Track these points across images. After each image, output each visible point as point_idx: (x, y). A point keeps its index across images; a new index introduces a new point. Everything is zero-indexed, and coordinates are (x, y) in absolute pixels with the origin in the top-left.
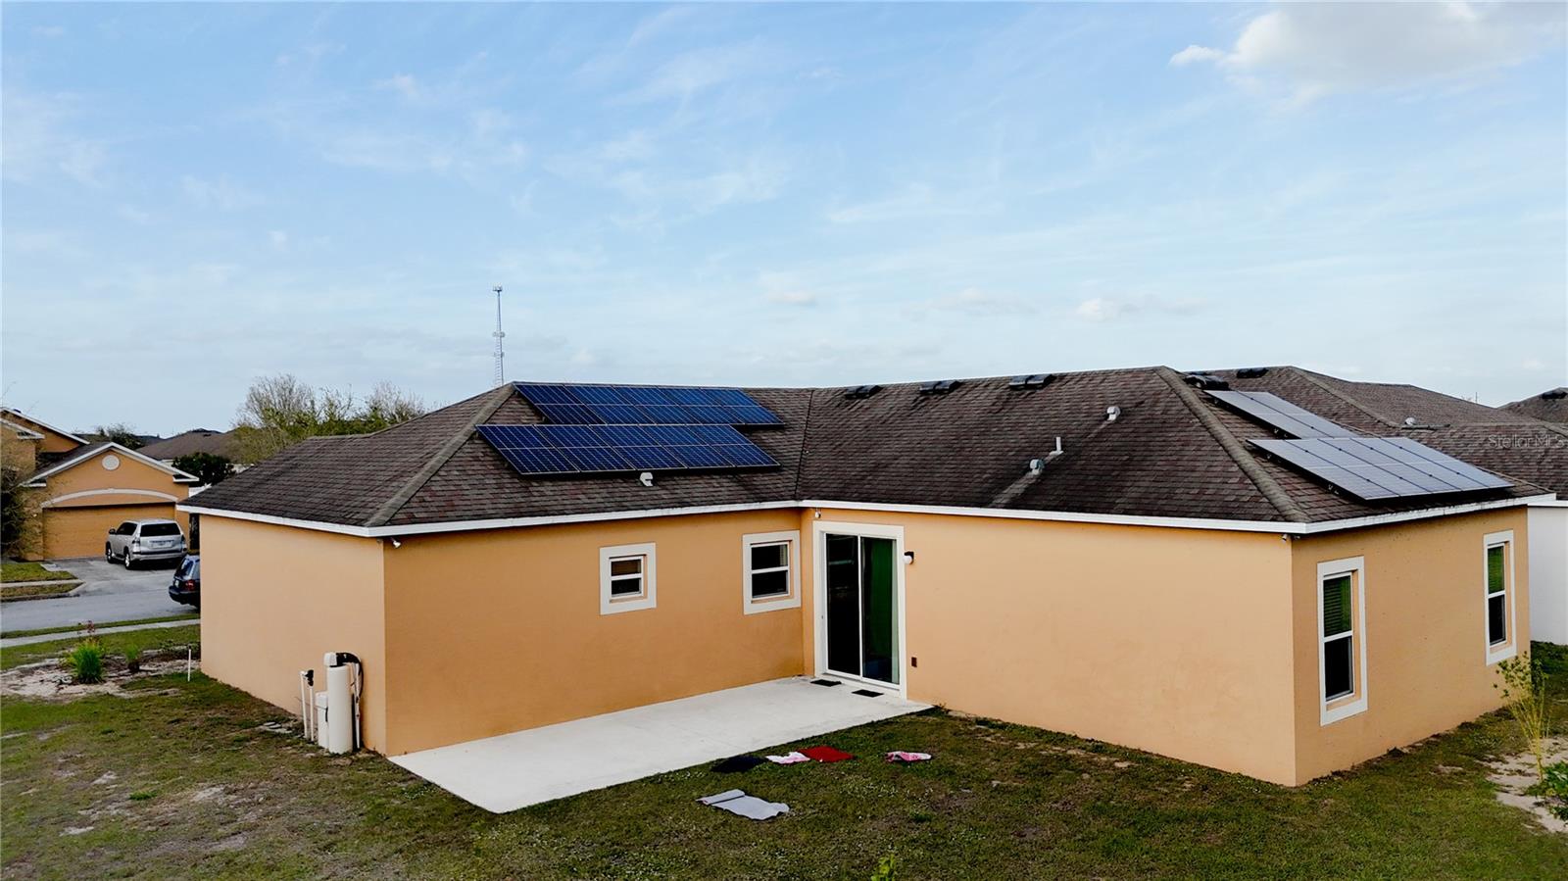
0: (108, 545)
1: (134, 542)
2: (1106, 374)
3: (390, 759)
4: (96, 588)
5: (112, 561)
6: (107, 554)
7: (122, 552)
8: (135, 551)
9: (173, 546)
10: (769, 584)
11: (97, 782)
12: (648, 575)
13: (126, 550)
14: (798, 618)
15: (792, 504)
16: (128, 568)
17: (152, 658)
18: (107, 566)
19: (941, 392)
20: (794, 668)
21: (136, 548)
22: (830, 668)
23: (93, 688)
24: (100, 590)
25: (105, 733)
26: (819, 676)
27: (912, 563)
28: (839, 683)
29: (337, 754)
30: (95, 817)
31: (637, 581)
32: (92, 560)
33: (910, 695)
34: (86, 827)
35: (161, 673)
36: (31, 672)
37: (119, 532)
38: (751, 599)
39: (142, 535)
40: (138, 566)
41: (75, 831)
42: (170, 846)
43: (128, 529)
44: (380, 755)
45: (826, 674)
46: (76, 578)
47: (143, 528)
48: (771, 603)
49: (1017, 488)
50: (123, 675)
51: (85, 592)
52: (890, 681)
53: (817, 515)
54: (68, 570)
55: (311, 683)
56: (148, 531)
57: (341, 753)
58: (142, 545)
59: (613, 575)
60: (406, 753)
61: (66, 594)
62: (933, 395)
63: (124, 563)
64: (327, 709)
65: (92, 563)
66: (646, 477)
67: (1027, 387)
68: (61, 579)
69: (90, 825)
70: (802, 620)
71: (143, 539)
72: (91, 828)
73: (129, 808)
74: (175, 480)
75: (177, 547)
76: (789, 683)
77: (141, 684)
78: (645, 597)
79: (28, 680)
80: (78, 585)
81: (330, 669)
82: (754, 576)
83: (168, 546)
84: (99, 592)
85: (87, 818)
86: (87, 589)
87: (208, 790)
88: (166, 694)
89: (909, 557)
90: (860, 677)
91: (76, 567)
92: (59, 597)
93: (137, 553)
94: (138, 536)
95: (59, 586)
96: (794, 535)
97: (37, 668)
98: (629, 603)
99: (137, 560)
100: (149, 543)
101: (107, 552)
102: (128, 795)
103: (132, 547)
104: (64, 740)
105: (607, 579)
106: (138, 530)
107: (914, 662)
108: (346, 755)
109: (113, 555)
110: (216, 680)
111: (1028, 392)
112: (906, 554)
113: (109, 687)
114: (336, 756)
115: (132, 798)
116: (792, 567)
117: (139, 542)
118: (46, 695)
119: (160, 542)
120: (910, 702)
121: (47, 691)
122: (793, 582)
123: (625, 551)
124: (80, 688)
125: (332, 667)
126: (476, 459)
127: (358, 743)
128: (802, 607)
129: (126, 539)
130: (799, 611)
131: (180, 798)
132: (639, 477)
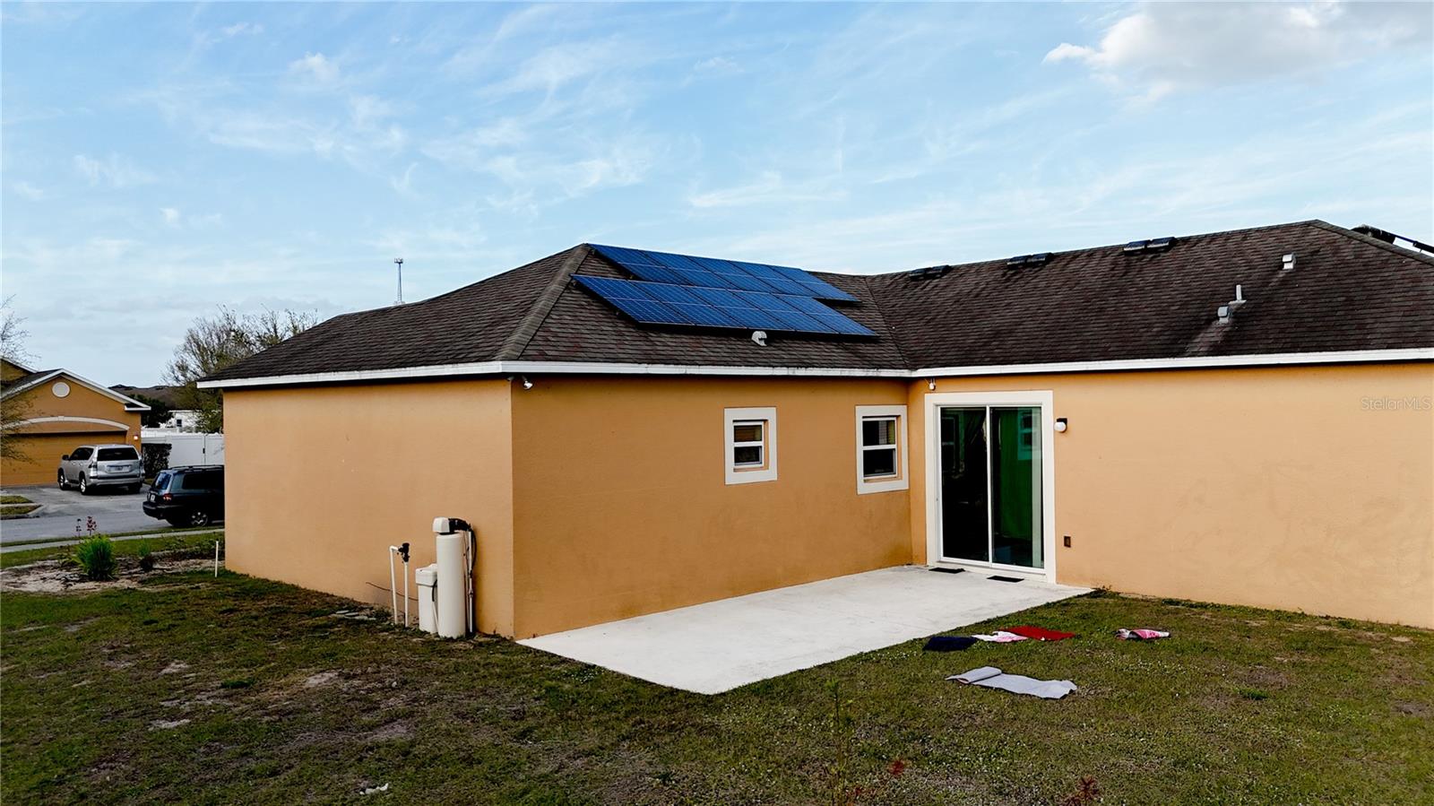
0: (61, 472)
1: (90, 467)
2: (1245, 234)
3: (517, 642)
4: (54, 511)
5: (65, 488)
6: (59, 481)
7: (77, 478)
8: (92, 475)
9: (131, 471)
10: (879, 463)
11: (167, 670)
12: (770, 443)
13: (82, 475)
14: (906, 503)
15: (906, 373)
16: (84, 494)
17: (162, 558)
18: (59, 492)
19: (1034, 265)
20: (903, 556)
21: (92, 473)
22: (945, 555)
23: (107, 585)
24: (59, 512)
25: (147, 623)
26: (932, 563)
27: (1063, 432)
28: (962, 570)
29: (452, 638)
30: (186, 707)
31: (757, 449)
32: (43, 487)
33: (1062, 577)
34: (179, 720)
35: (180, 571)
36: (27, 572)
37: (73, 458)
38: (863, 478)
39: (99, 459)
40: (94, 491)
41: (165, 725)
42: (306, 739)
43: (84, 454)
44: (505, 639)
45: (940, 562)
46: (31, 502)
47: (100, 452)
48: (881, 485)
49: (1212, 335)
50: (136, 573)
51: (44, 514)
52: (1031, 566)
53: (931, 387)
54: (22, 495)
55: (406, 559)
56: (103, 455)
57: (455, 637)
58: (98, 469)
59: (735, 441)
60: (534, 637)
61: (25, 515)
62: (1024, 268)
63: (78, 489)
64: (435, 586)
65: (44, 490)
66: (758, 336)
67: (1146, 251)
68: (16, 503)
69: (184, 718)
70: (910, 504)
71: (99, 463)
72: (187, 721)
73: (226, 697)
74: (126, 409)
75: (134, 472)
76: (900, 571)
77: (162, 578)
78: (766, 467)
79: (24, 578)
80: (35, 508)
81: (440, 538)
82: (865, 452)
83: (126, 470)
84: (59, 514)
85: (177, 709)
86: (46, 511)
87: (319, 676)
88: (198, 587)
89: (1063, 424)
90: (990, 563)
91: (28, 493)
92: (17, 518)
93: (93, 478)
94: (95, 460)
95: (17, 508)
96: (900, 410)
97: (31, 568)
98: (750, 475)
99: (94, 485)
100: (106, 468)
101: (60, 478)
102: (217, 684)
103: (90, 471)
104: (100, 631)
105: (730, 445)
106: (95, 454)
107: (1067, 542)
108: (460, 639)
109: (66, 481)
110: (248, 575)
111: (1151, 256)
112: (1059, 420)
113: (124, 583)
114: (451, 640)
115: (223, 686)
116: (901, 446)
117: (96, 466)
118: (54, 591)
119: (118, 467)
120: (1062, 586)
121: (54, 587)
122: (902, 462)
123: (748, 414)
124: (90, 585)
125: (442, 534)
126: (582, 307)
127: (473, 628)
128: (909, 490)
129: (84, 464)
130: (906, 493)
131: (289, 685)
132: (751, 336)
